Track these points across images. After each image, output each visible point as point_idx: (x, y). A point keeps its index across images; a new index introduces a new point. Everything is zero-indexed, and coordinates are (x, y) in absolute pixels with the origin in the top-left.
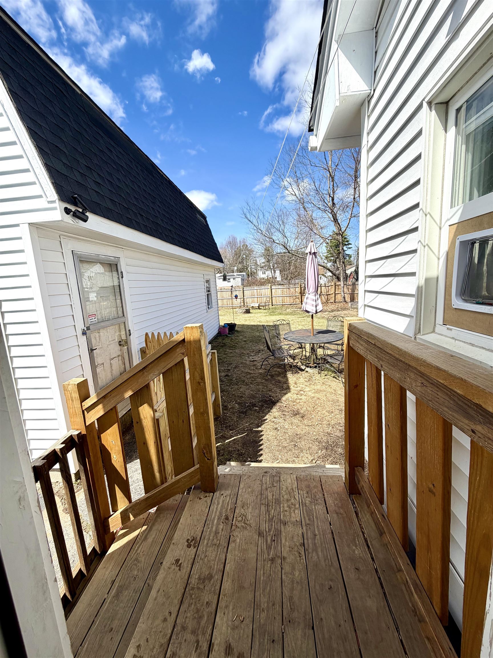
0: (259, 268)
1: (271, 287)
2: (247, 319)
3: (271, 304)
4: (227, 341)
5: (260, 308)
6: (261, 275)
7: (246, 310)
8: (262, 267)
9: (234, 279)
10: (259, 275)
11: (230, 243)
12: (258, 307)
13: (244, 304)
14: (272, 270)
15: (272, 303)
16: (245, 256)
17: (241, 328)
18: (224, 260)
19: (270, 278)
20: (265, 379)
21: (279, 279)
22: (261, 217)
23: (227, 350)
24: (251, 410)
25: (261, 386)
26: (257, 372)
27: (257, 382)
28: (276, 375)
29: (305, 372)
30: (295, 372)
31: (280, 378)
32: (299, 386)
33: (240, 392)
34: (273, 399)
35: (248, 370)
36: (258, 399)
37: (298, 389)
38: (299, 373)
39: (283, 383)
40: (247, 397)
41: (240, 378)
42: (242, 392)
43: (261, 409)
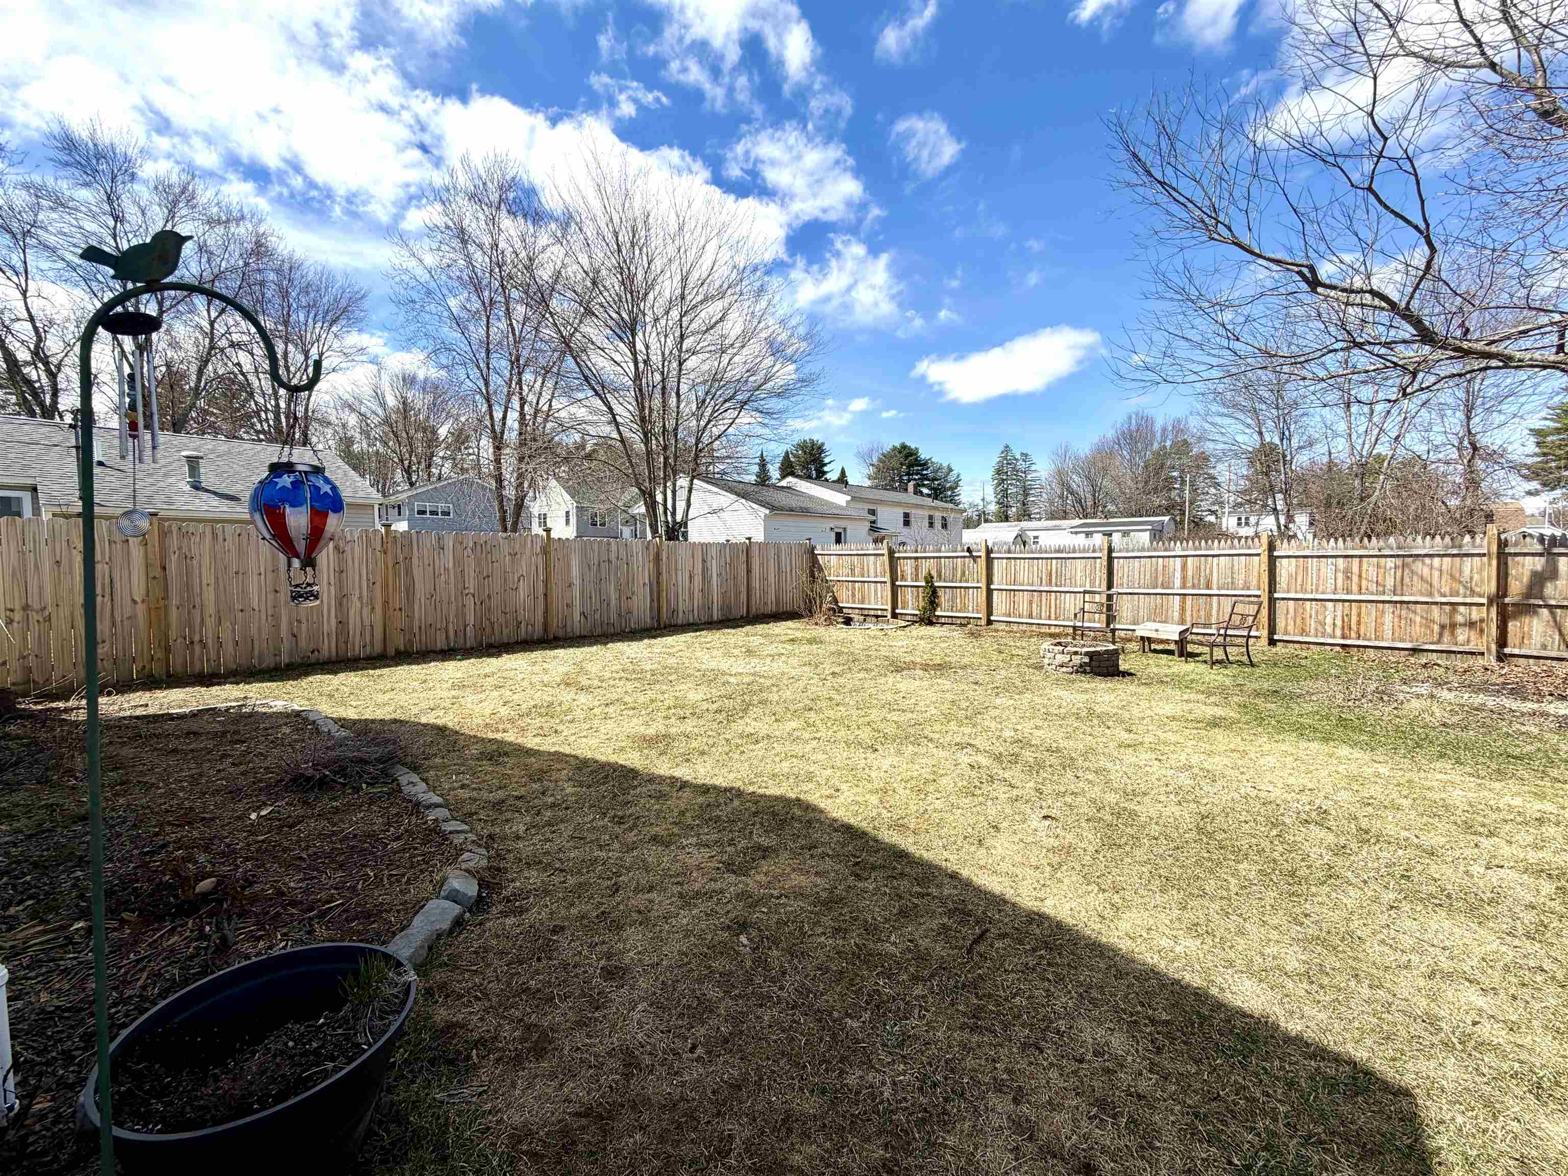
3: (1265, 633)
5: (1190, 648)
7: (1094, 654)
10: (1224, 529)
15: (1272, 630)
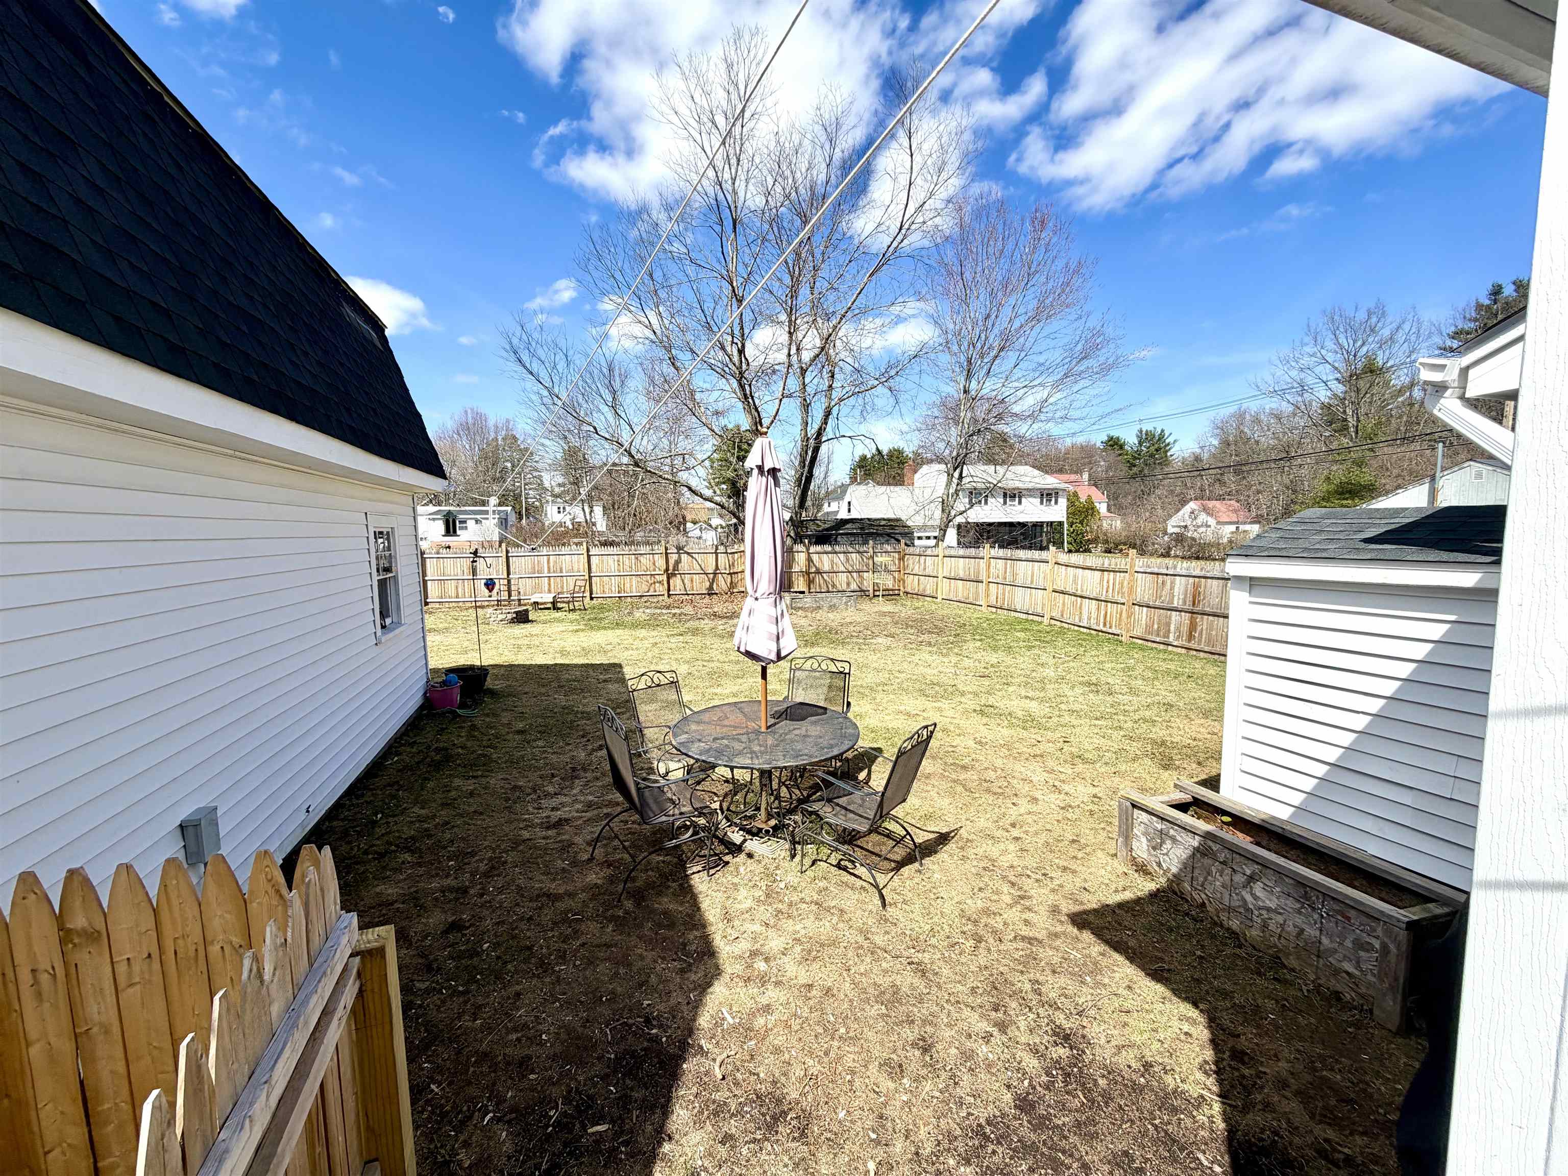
0: (550, 499)
1: (587, 549)
2: (520, 644)
3: (587, 594)
4: (457, 738)
5: (559, 606)
6: (553, 514)
7: (516, 613)
8: (556, 496)
9: (477, 521)
10: (549, 516)
11: (466, 427)
12: (554, 603)
13: (510, 595)
14: (586, 505)
15: (591, 593)
16: (509, 465)
18: (446, 468)
19: (580, 523)
20: (614, 919)
21: (601, 524)
22: (561, 366)
23: (457, 782)
24: (576, 1148)
25: (604, 968)
26: (579, 885)
27: (583, 945)
28: (653, 888)
29: (750, 856)
30: (716, 863)
31: (667, 903)
32: (742, 930)
33: (515, 1029)
34: (664, 1039)
35: (541, 881)
36: (599, 1059)
37: (744, 946)
38: (727, 863)
39: (682, 928)
40: (548, 1057)
41: (513, 930)
42: (525, 1026)
43: (622, 1132)
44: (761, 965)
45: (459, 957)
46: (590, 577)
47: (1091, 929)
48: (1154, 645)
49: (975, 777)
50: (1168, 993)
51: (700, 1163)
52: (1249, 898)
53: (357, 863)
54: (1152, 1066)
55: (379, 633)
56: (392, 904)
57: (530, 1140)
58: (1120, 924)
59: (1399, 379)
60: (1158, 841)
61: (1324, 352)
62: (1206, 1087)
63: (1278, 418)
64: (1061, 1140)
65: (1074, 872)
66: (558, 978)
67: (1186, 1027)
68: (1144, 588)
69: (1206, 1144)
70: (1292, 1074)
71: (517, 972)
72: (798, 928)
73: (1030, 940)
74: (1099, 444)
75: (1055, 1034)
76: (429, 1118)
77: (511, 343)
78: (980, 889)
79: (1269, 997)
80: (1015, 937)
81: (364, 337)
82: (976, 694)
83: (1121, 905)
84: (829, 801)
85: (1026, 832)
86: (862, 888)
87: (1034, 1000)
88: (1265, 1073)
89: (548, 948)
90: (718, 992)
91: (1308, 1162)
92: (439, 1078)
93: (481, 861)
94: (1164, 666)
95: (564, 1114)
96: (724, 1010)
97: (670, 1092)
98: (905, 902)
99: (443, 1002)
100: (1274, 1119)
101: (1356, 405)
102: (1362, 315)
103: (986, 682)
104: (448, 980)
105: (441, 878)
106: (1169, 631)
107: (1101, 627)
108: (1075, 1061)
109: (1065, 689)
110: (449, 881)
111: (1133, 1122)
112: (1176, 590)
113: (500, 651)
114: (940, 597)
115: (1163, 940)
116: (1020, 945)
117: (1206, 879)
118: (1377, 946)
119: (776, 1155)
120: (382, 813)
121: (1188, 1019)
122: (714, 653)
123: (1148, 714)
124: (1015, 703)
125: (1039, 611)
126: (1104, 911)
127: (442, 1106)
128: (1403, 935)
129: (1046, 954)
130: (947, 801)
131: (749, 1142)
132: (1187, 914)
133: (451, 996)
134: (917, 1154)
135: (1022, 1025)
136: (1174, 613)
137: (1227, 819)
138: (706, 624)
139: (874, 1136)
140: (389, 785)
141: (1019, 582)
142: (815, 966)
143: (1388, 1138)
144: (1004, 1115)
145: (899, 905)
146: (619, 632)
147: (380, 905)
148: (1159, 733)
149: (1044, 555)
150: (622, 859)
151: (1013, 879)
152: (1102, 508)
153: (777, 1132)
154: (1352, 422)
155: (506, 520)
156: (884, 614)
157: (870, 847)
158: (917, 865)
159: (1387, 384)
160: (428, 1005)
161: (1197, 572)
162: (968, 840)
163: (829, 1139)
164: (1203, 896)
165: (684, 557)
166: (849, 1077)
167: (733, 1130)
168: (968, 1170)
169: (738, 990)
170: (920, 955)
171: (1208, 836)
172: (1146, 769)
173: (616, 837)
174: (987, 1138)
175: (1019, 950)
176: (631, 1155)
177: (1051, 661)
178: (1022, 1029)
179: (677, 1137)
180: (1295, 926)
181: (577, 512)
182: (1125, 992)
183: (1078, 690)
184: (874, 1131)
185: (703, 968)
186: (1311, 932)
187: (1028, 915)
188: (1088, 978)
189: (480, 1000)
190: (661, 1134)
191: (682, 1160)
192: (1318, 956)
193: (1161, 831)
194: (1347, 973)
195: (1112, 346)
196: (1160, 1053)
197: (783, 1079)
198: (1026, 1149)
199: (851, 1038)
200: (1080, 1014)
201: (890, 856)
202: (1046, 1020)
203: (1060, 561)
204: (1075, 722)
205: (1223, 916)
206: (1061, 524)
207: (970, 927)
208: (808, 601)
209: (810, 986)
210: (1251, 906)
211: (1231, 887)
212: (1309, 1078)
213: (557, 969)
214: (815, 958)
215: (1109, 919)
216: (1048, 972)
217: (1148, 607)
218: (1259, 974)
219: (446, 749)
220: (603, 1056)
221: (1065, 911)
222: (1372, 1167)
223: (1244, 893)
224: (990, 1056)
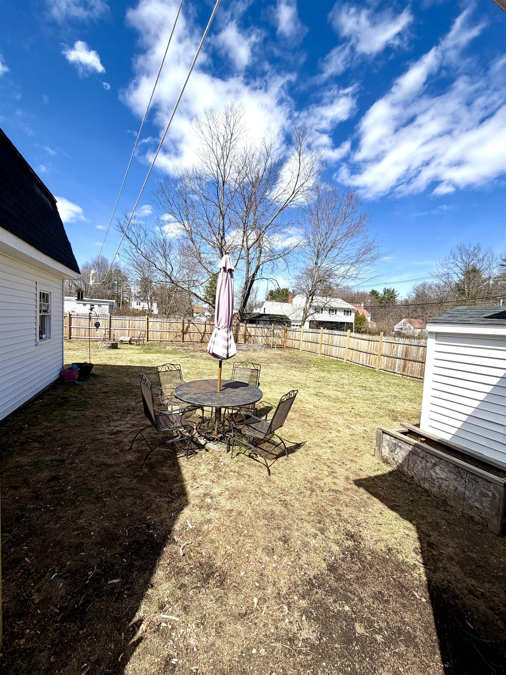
0: (134, 299)
1: (148, 319)
2: (111, 356)
4: (73, 393)
6: (134, 305)
7: (112, 344)
8: (137, 298)
9: (99, 305)
11: (98, 264)
12: (130, 341)
13: (110, 337)
14: (149, 302)
16: (116, 282)
17: (101, 369)
18: (80, 270)
19: (146, 310)
20: (137, 477)
21: (156, 311)
22: (142, 236)
23: (69, 412)
24: (101, 592)
25: (128, 500)
26: (122, 460)
27: (120, 489)
28: (159, 463)
29: (207, 450)
30: (191, 453)
31: (165, 470)
32: (201, 483)
33: (77, 529)
34: (155, 535)
35: (104, 458)
36: (120, 545)
37: (201, 491)
38: (197, 453)
39: (171, 482)
40: (92, 544)
41: (85, 480)
42: (83, 528)
43: (127, 583)
44: (208, 500)
45: (55, 492)
46: (148, 331)
47: (364, 487)
48: (389, 373)
49: (313, 421)
50: (398, 516)
51: (166, 599)
52: (433, 473)
53: (9, 447)
54: (392, 550)
55: (38, 340)
56: (24, 466)
57: (76, 588)
58: (376, 485)
59: (485, 276)
60: (393, 448)
61: (457, 262)
62: (417, 560)
63: (439, 287)
64: (349, 586)
65: (356, 462)
66: (105, 504)
67: (407, 532)
68: (386, 348)
69: (418, 588)
70: (455, 554)
71: (83, 501)
72: (228, 483)
73: (336, 491)
74: (368, 293)
75: (347, 534)
76: (21, 576)
77: (120, 223)
78: (314, 468)
79: (443, 519)
80: (329, 490)
81: (44, 202)
82: (314, 388)
83: (376, 477)
84: (247, 425)
85: (335, 445)
86: (260, 466)
87: (337, 518)
88: (443, 553)
89: (102, 489)
90: (186, 512)
91: (465, 596)
92: (31, 554)
93: (75, 448)
94: (393, 381)
95: (97, 574)
96: (188, 521)
97: (155, 562)
98: (279, 473)
99: (41, 515)
100: (448, 575)
101: (468, 284)
102: (472, 249)
103: (319, 384)
104: (45, 504)
105: (53, 455)
106: (395, 367)
107: (368, 365)
108: (356, 547)
109: (352, 388)
110: (56, 457)
111: (383, 577)
112: (399, 350)
113: (102, 359)
114: (301, 349)
115: (395, 493)
116: (331, 493)
117: (414, 465)
118: (491, 495)
119: (207, 595)
120: (28, 424)
121: (408, 528)
122: (200, 366)
123: (387, 399)
124: (331, 392)
125: (342, 357)
126: (369, 479)
127: (30, 570)
128: (502, 489)
129: (344, 498)
130: (300, 430)
131: (194, 588)
132: (406, 481)
133: (45, 512)
134: (279, 594)
135: (332, 530)
136: (398, 360)
137: (423, 439)
138: (199, 354)
139: (257, 585)
140: (35, 412)
141: (334, 344)
142: (235, 501)
143: (500, 584)
144: (322, 574)
145: (277, 474)
146: (158, 355)
147: (17, 467)
148: (392, 407)
149: (345, 333)
150: (146, 449)
151: (329, 464)
152: (369, 319)
153: (208, 583)
154: (467, 291)
155: (112, 306)
156: (277, 354)
157: (264, 448)
158: (286, 457)
159: (480, 277)
160: (32, 517)
161: (408, 343)
162: (309, 447)
163: (235, 587)
164: (413, 473)
165: (191, 325)
166: (247, 555)
167: (186, 582)
168: (304, 602)
169: (196, 512)
170: (285, 497)
171: (416, 445)
172: (387, 420)
173: (144, 439)
174: (313, 585)
175: (330, 495)
176: (129, 596)
177: (347, 377)
178: (332, 532)
179: (156, 585)
180: (454, 486)
181: (145, 305)
182: (379, 515)
183: (358, 389)
184: (258, 582)
185: (179, 501)
186: (461, 489)
187: (335, 480)
188: (362, 509)
189: (61, 514)
190: (147, 584)
191: (157, 598)
192: (464, 500)
193: (395, 444)
194: (476, 507)
195: (376, 249)
196: (396, 544)
197: (214, 556)
198: (333, 591)
199: (250, 536)
200: (358, 525)
201: (273, 452)
202: (343, 528)
203: (352, 336)
204: (357, 401)
205: (422, 482)
206: (352, 323)
207: (309, 485)
208: (244, 347)
209: (232, 510)
210: (434, 477)
211: (425, 469)
212: (462, 555)
213: (105, 500)
214: (235, 498)
215: (372, 483)
216: (344, 506)
217: (387, 356)
218: (438, 508)
219: (67, 398)
220: (123, 543)
221: (352, 478)
222: (494, 598)
223: (431, 471)
224: (317, 545)
